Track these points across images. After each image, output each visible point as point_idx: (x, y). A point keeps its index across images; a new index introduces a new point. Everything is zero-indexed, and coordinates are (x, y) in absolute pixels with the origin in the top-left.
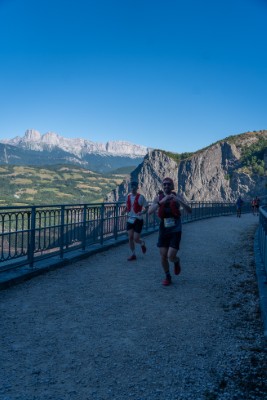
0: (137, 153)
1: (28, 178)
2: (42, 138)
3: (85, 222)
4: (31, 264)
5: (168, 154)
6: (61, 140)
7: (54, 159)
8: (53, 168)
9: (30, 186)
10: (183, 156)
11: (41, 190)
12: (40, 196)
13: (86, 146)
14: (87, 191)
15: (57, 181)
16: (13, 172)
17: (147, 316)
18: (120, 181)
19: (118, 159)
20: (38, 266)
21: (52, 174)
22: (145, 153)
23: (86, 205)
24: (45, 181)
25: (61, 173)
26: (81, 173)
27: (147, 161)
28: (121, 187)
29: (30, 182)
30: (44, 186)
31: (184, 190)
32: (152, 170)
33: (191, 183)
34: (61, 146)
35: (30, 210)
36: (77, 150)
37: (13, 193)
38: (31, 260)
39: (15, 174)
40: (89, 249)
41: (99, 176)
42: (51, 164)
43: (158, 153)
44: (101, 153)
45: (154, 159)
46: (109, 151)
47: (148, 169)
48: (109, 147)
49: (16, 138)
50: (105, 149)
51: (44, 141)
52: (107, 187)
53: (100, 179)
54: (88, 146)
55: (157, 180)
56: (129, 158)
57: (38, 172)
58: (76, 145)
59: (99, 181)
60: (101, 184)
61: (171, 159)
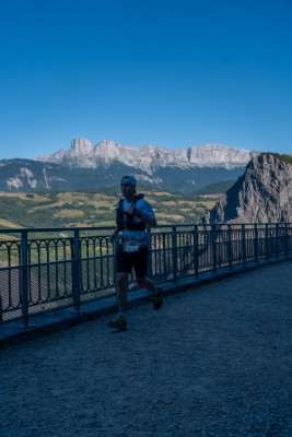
0: (234, 160)
1: (78, 208)
2: (95, 149)
5: (284, 158)
6: (122, 150)
9: (81, 220)
11: (97, 224)
13: (158, 156)
14: (164, 222)
16: (56, 200)
18: (211, 205)
19: (206, 170)
21: (111, 201)
22: (247, 160)
24: (102, 212)
26: (154, 196)
27: (250, 171)
28: (214, 212)
29: (81, 213)
30: (101, 218)
32: (260, 185)
34: (121, 159)
36: (146, 162)
39: (60, 204)
41: (180, 199)
42: (108, 186)
43: (268, 157)
44: (180, 165)
45: (262, 168)
46: (193, 160)
47: (253, 182)
48: (192, 156)
49: (59, 152)
50: (186, 159)
51: (98, 153)
52: (192, 214)
53: (181, 202)
54: (162, 156)
55: (269, 198)
56: (223, 169)
57: (91, 198)
58: (145, 155)
59: (180, 207)
60: (182, 210)
61: (289, 165)
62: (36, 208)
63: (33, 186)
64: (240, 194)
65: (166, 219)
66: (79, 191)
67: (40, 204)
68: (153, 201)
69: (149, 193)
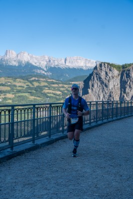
0: (88, 65)
1: (8, 86)
2: (17, 56)
3: (50, 117)
4: (12, 148)
5: (112, 65)
6: (31, 57)
7: (26, 72)
8: (25, 78)
9: (9, 92)
10: (123, 67)
11: (17, 95)
12: (16, 99)
13: (50, 61)
14: (52, 95)
17: (98, 186)
19: (74, 70)
20: (17, 149)
21: (25, 83)
22: (94, 65)
23: (51, 104)
24: (20, 88)
25: (31, 82)
26: (47, 82)
27: (95, 71)
29: (9, 89)
30: (19, 91)
31: (125, 92)
32: (100, 78)
33: (130, 87)
34: (31, 62)
35: (10, 108)
36: (43, 64)
38: (12, 146)
40: (54, 137)
41: (60, 83)
42: (24, 75)
43: (104, 64)
44: (61, 66)
45: (101, 70)
46: (67, 64)
47: (97, 77)
48: (67, 62)
50: (64, 63)
51: (19, 58)
52: (66, 91)
53: (60, 85)
54: (51, 61)
55: (104, 85)
56: (82, 69)
57: (15, 81)
58: (43, 61)
59: (60, 87)
60: (61, 89)
61: (114, 69)
64: (90, 82)
65: (53, 93)
66: (8, 77)
68: (46, 84)
69: (44, 80)
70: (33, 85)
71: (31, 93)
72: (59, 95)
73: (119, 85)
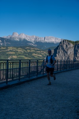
0: (56, 41)
2: (19, 35)
5: (70, 41)
6: (27, 36)
7: (24, 44)
8: (23, 48)
9: (14, 55)
10: (76, 42)
11: (18, 56)
13: (36, 38)
14: (37, 57)
15: (25, 53)
16: (7, 49)
19: (49, 43)
21: (23, 50)
22: (60, 41)
24: (20, 53)
25: (26, 50)
27: (61, 44)
29: (14, 53)
30: (20, 55)
31: (76, 56)
32: (63, 48)
34: (26, 39)
36: (33, 40)
37: (8, 57)
39: (9, 50)
41: (41, 51)
42: (22, 46)
43: (66, 41)
44: (42, 41)
45: (64, 44)
46: (45, 40)
47: (61, 47)
48: (45, 39)
49: (9, 36)
50: (44, 40)
51: (20, 37)
52: (44, 55)
53: (42, 52)
55: (65, 52)
56: (54, 43)
57: (17, 49)
58: (32, 38)
59: (41, 53)
60: (42, 54)
61: (71, 43)
62: (2, 51)
63: (1, 45)
64: (58, 50)
65: (37, 56)
66: (14, 47)
67: (3, 50)
68: (34, 51)
69: (33, 49)
70: (27, 51)
71: (26, 55)
72: (41, 57)
73: (73, 52)
